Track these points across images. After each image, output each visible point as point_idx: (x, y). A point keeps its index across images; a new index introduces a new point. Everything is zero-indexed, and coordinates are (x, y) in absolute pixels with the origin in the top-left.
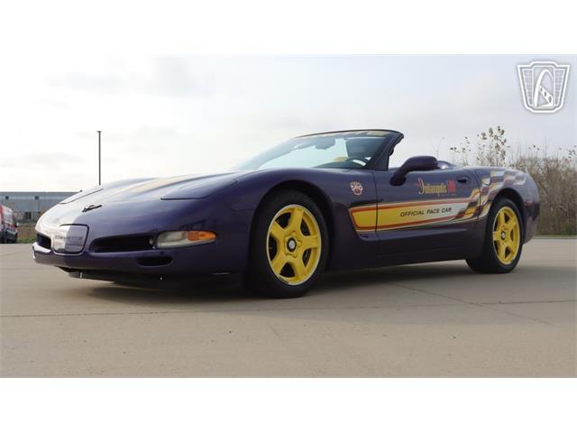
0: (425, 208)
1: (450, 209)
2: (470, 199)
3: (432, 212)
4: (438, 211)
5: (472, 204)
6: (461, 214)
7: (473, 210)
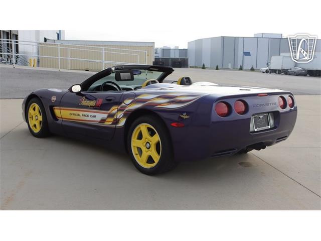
0: (81, 113)
1: (95, 116)
2: (109, 112)
3: (84, 116)
4: (88, 116)
5: (111, 116)
6: (103, 121)
7: (111, 120)
